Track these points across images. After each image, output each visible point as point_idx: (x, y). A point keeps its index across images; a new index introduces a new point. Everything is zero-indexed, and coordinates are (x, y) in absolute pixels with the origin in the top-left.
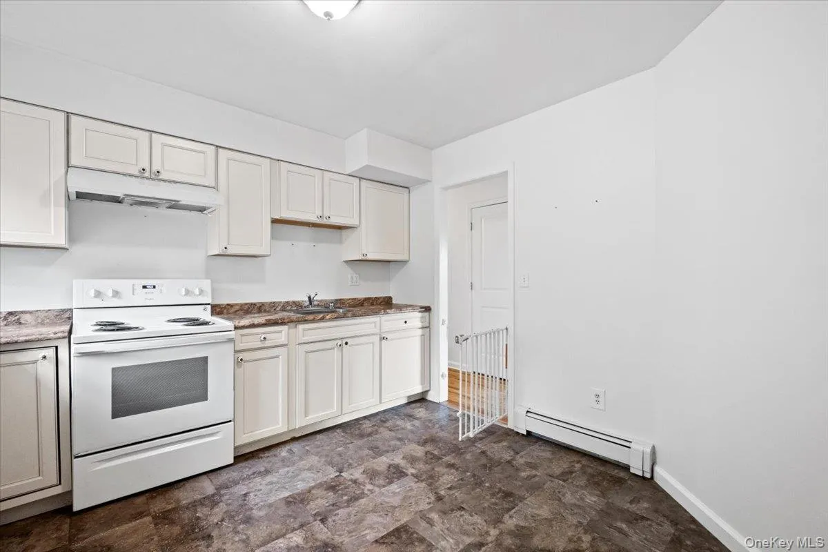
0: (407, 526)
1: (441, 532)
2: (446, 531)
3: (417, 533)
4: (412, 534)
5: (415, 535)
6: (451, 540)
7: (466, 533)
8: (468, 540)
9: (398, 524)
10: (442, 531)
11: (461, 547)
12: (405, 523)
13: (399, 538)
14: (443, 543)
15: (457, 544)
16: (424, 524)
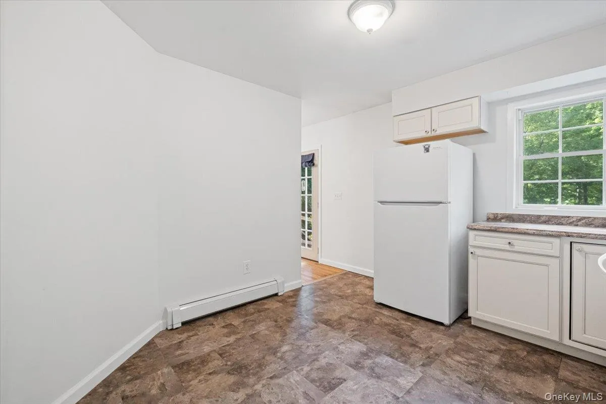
0: (325, 392)
1: (298, 386)
2: (294, 388)
3: (317, 386)
4: (320, 385)
5: (318, 384)
6: (292, 381)
7: (281, 386)
8: (280, 381)
9: (332, 394)
10: (298, 388)
11: (286, 376)
12: (327, 395)
13: (329, 383)
14: (298, 379)
15: (288, 379)
16: (312, 394)
